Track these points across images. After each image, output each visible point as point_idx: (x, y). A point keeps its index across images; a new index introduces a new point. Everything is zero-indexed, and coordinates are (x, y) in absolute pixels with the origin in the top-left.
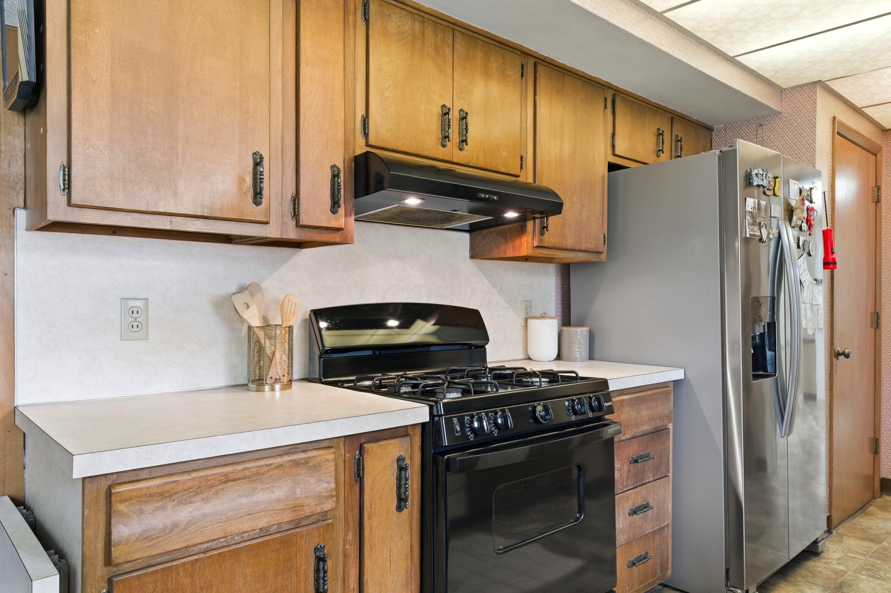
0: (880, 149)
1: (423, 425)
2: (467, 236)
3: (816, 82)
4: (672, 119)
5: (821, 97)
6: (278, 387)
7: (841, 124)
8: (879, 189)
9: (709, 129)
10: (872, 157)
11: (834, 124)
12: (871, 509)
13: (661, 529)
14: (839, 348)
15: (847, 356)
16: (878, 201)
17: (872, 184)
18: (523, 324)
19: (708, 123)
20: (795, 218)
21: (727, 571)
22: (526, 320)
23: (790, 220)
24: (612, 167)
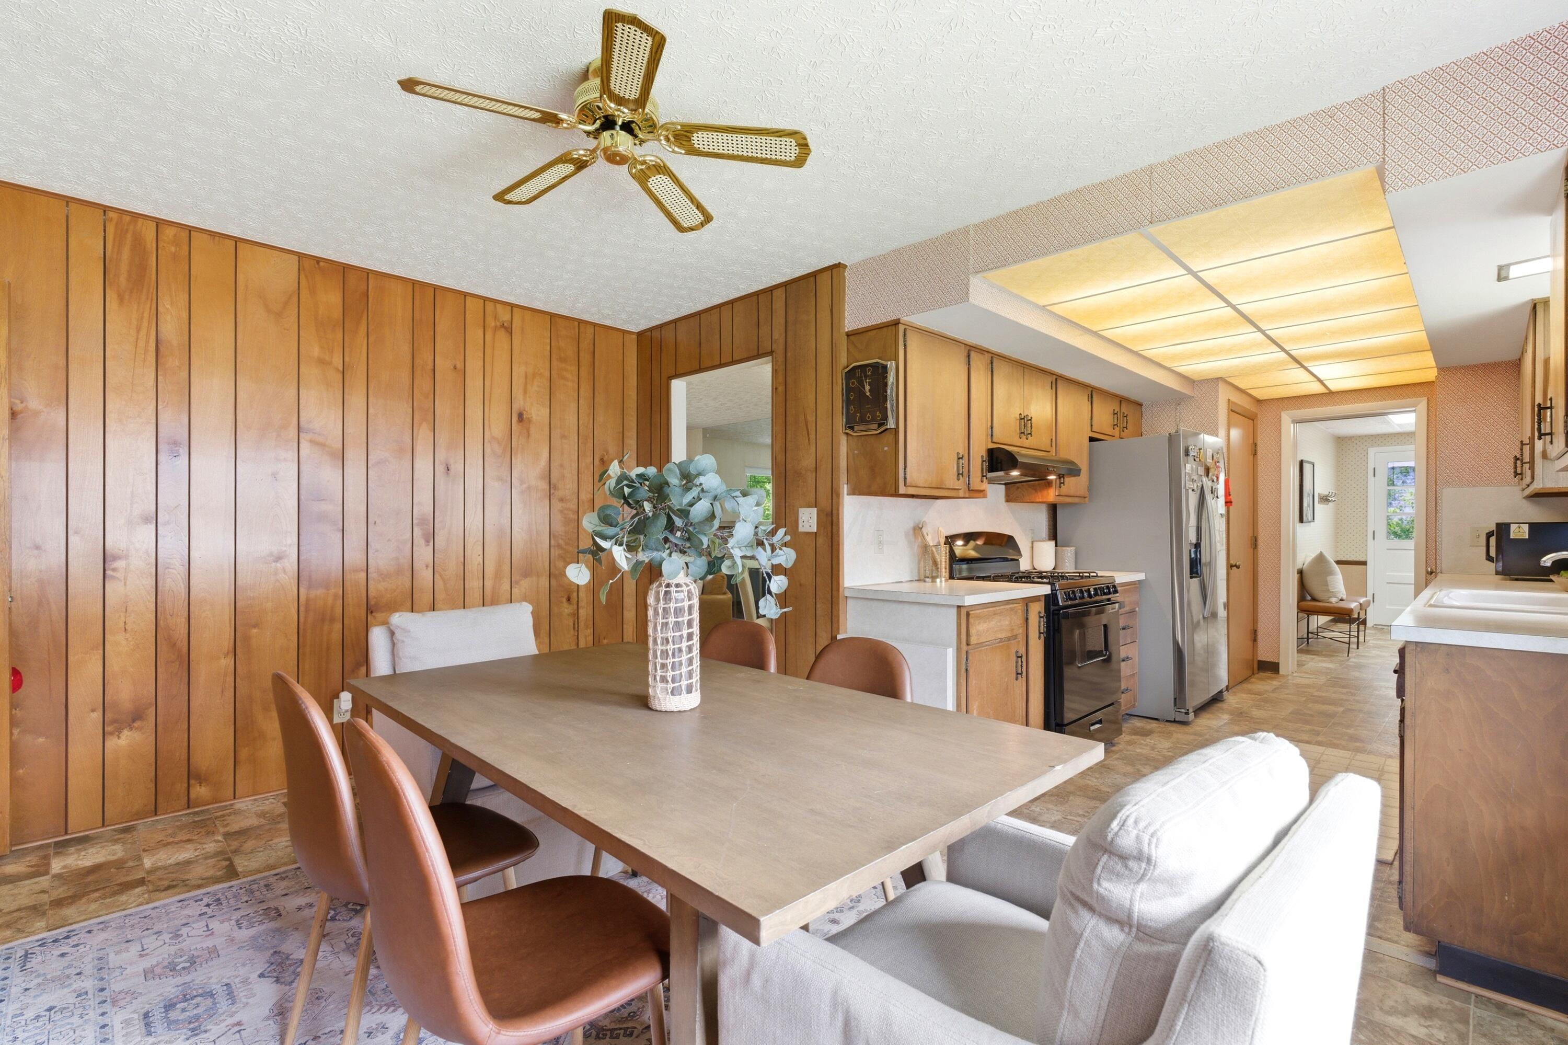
0: (1256, 416)
1: (1046, 596)
2: (1004, 486)
3: (1217, 379)
4: (1121, 401)
5: (1222, 387)
6: (943, 580)
7: (1234, 403)
8: (1256, 445)
9: (1141, 405)
10: (1251, 421)
11: (1229, 404)
12: (1253, 680)
13: (1134, 674)
14: (1232, 562)
15: (1238, 567)
16: (1255, 454)
17: (1251, 441)
18: (1030, 545)
19: (1140, 401)
20: (1210, 474)
21: (1175, 699)
22: (1032, 542)
23: (1208, 476)
24: (1092, 439)
